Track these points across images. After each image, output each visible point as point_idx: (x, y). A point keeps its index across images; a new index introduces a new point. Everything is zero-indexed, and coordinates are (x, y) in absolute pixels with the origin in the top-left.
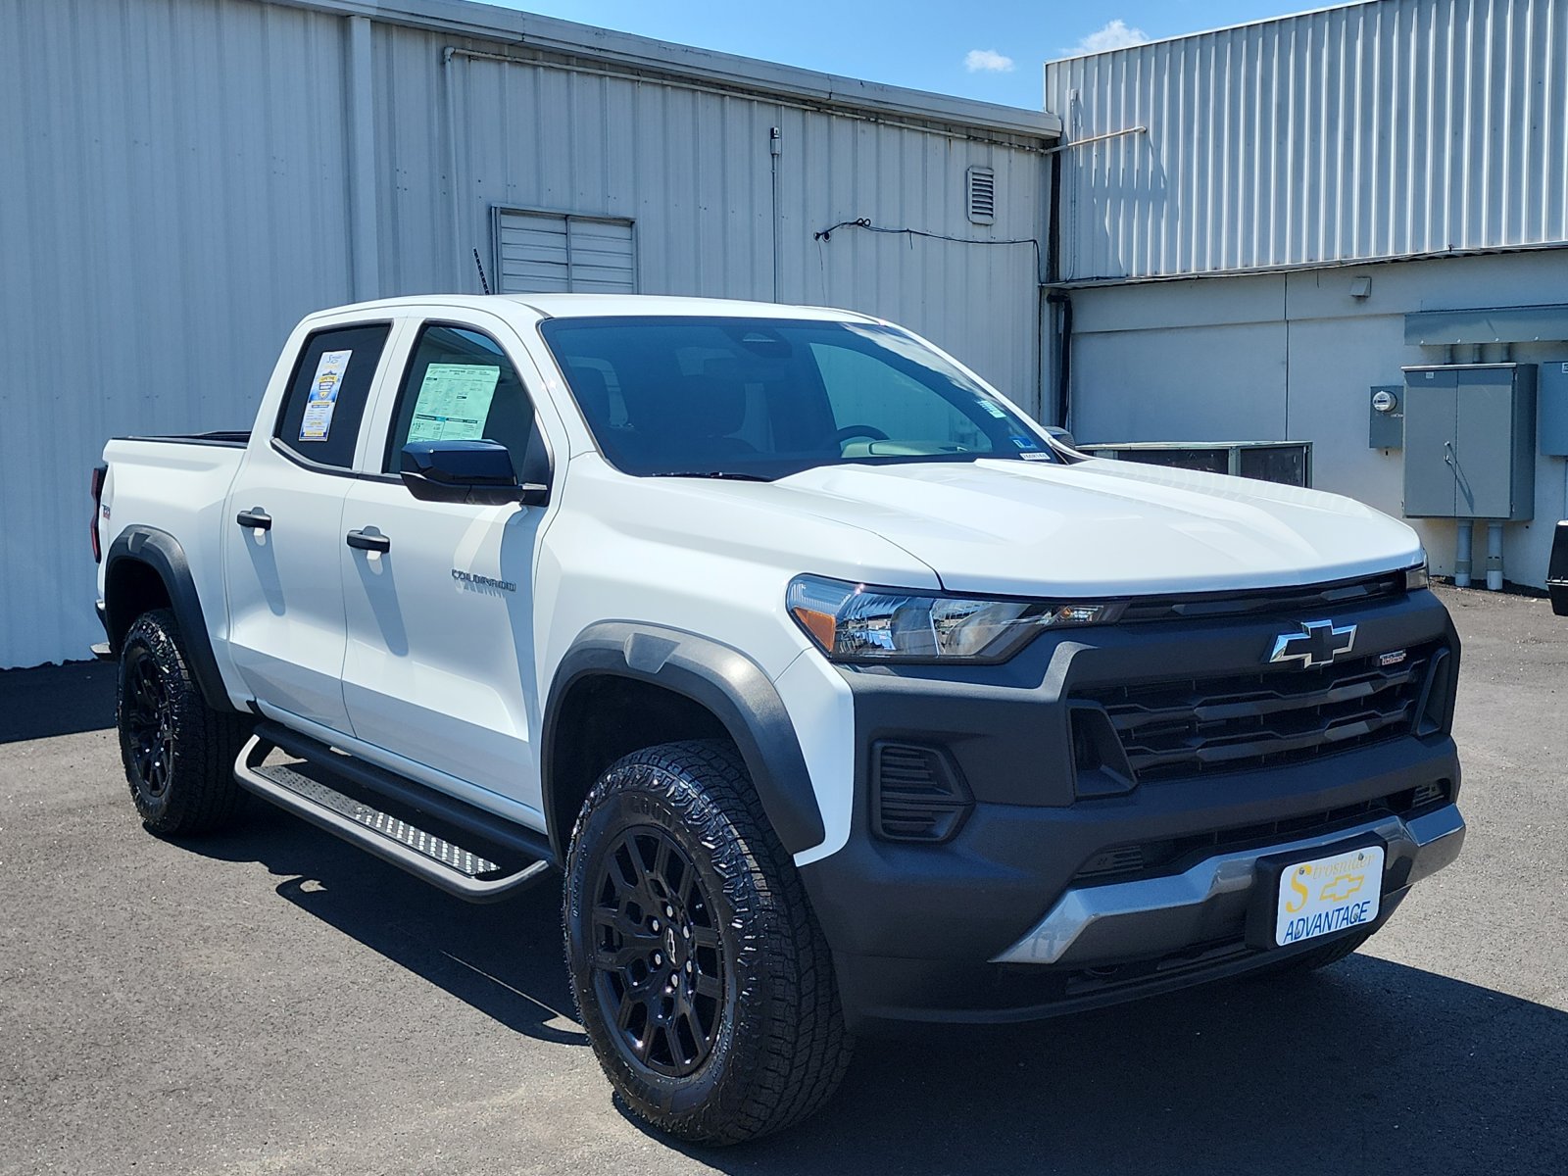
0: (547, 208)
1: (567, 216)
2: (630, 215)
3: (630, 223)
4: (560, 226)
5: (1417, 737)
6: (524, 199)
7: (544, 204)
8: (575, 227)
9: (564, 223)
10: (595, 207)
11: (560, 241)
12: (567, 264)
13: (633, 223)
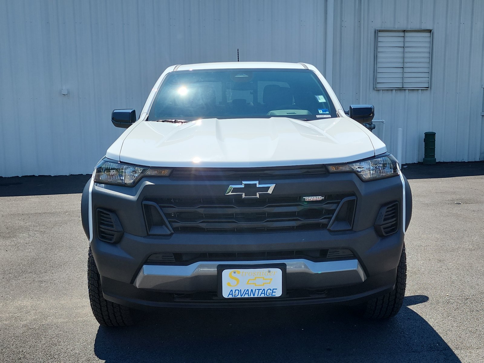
0: (397, 28)
1: (405, 30)
2: (430, 28)
3: (430, 31)
4: (402, 34)
5: (329, 230)
6: (389, 25)
7: (396, 27)
8: (407, 34)
9: (403, 33)
10: (417, 26)
11: (401, 39)
12: (404, 47)
13: (431, 31)
